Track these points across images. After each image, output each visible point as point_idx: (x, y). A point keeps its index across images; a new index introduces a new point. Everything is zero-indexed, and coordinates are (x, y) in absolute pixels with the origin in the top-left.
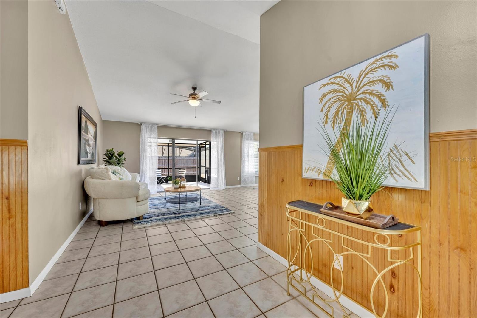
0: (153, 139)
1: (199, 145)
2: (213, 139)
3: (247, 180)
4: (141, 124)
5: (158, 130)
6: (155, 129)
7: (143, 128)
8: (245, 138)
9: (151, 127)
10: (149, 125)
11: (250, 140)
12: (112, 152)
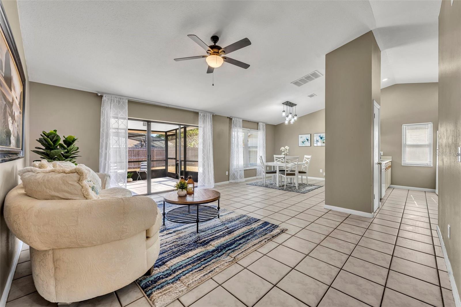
0: (121, 120)
1: (166, 132)
2: (200, 124)
3: (236, 174)
4: (102, 96)
5: (128, 107)
6: (124, 105)
7: (106, 102)
8: (234, 125)
9: (118, 101)
10: (115, 97)
11: (239, 128)
12: (55, 137)
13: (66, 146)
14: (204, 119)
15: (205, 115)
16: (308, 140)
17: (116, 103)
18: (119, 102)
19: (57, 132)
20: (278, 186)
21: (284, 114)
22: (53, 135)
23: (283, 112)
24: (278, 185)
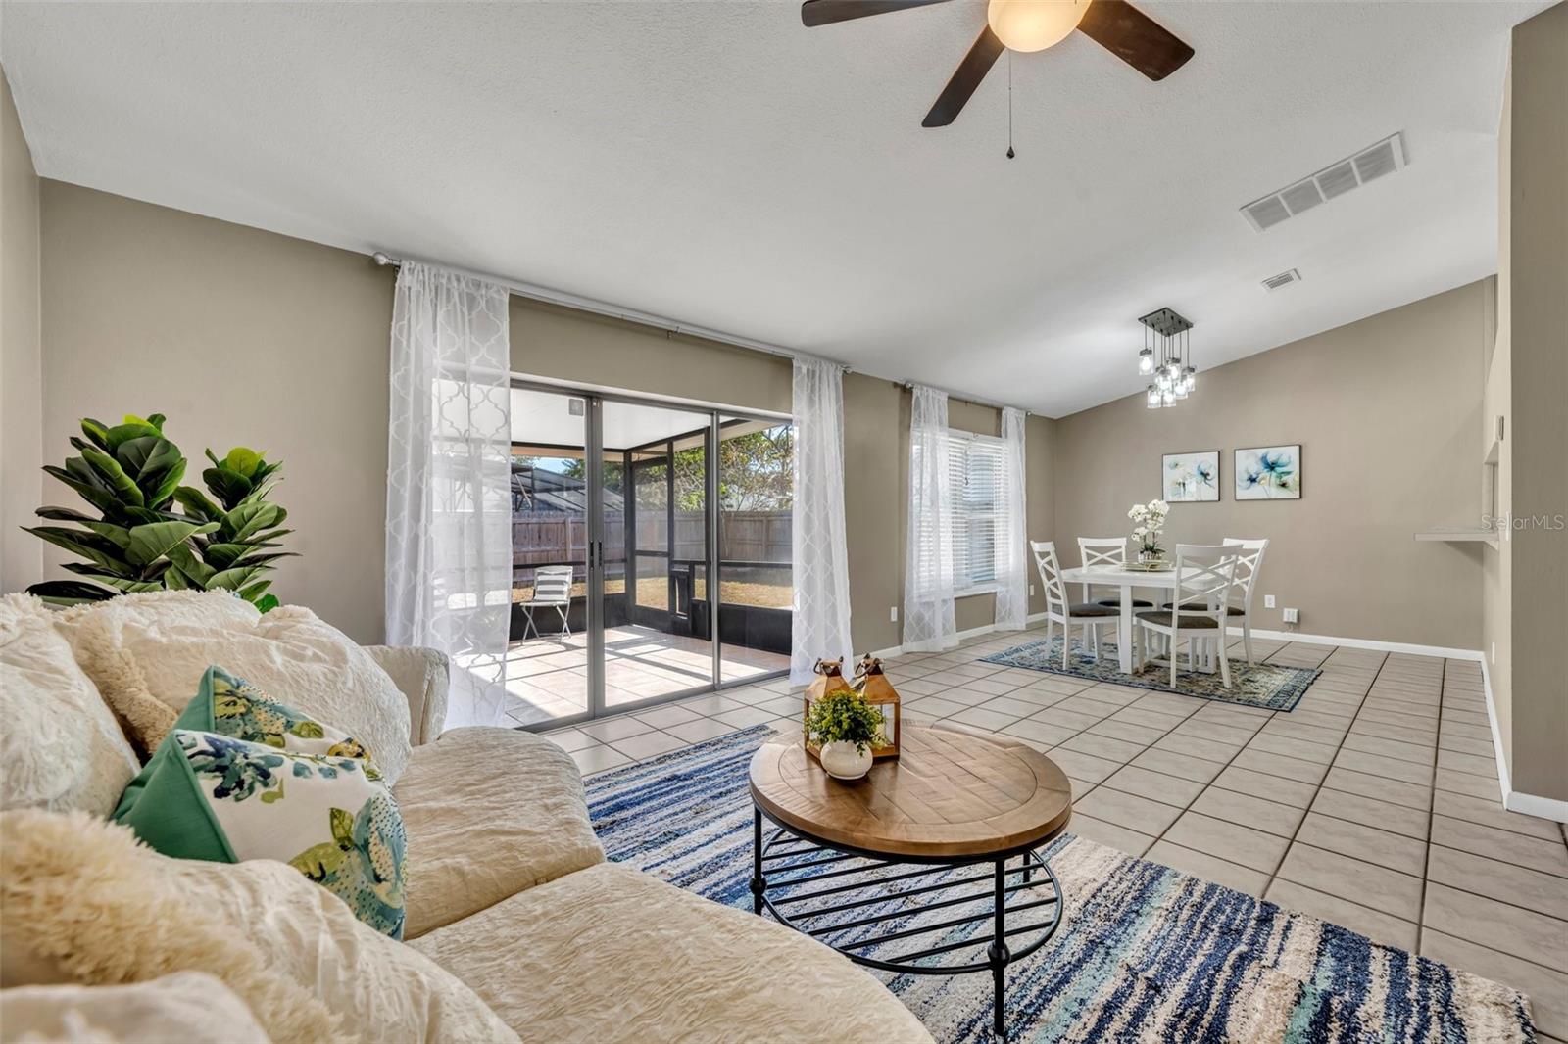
0: (481, 386)
1: (627, 452)
2: (799, 409)
3: (927, 619)
4: (393, 270)
5: (510, 322)
6: (491, 315)
7: (413, 298)
8: (920, 417)
9: (468, 294)
10: (453, 278)
11: (938, 427)
12: (153, 453)
13: (218, 504)
14: (813, 386)
15: (814, 372)
16: (1205, 475)
17: (458, 304)
18: (472, 301)
19: (164, 425)
20: (1130, 672)
21: (1147, 364)
22: (140, 441)
23: (1142, 353)
24: (1126, 667)
